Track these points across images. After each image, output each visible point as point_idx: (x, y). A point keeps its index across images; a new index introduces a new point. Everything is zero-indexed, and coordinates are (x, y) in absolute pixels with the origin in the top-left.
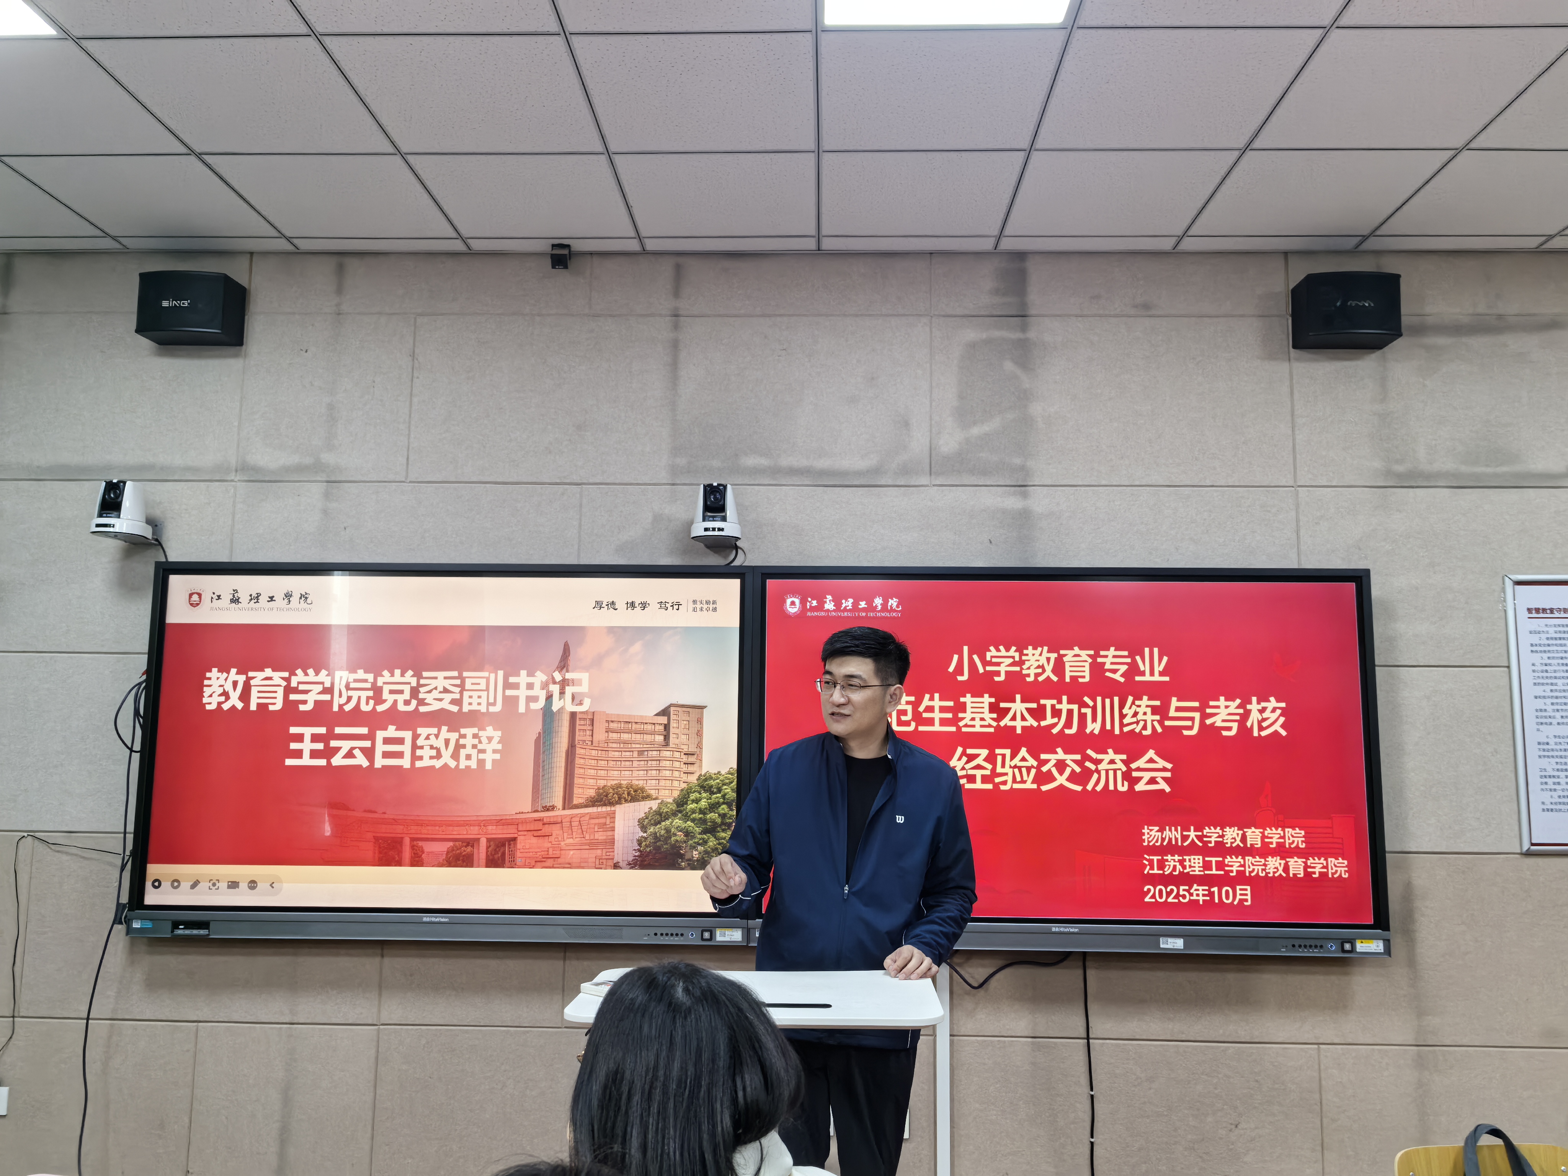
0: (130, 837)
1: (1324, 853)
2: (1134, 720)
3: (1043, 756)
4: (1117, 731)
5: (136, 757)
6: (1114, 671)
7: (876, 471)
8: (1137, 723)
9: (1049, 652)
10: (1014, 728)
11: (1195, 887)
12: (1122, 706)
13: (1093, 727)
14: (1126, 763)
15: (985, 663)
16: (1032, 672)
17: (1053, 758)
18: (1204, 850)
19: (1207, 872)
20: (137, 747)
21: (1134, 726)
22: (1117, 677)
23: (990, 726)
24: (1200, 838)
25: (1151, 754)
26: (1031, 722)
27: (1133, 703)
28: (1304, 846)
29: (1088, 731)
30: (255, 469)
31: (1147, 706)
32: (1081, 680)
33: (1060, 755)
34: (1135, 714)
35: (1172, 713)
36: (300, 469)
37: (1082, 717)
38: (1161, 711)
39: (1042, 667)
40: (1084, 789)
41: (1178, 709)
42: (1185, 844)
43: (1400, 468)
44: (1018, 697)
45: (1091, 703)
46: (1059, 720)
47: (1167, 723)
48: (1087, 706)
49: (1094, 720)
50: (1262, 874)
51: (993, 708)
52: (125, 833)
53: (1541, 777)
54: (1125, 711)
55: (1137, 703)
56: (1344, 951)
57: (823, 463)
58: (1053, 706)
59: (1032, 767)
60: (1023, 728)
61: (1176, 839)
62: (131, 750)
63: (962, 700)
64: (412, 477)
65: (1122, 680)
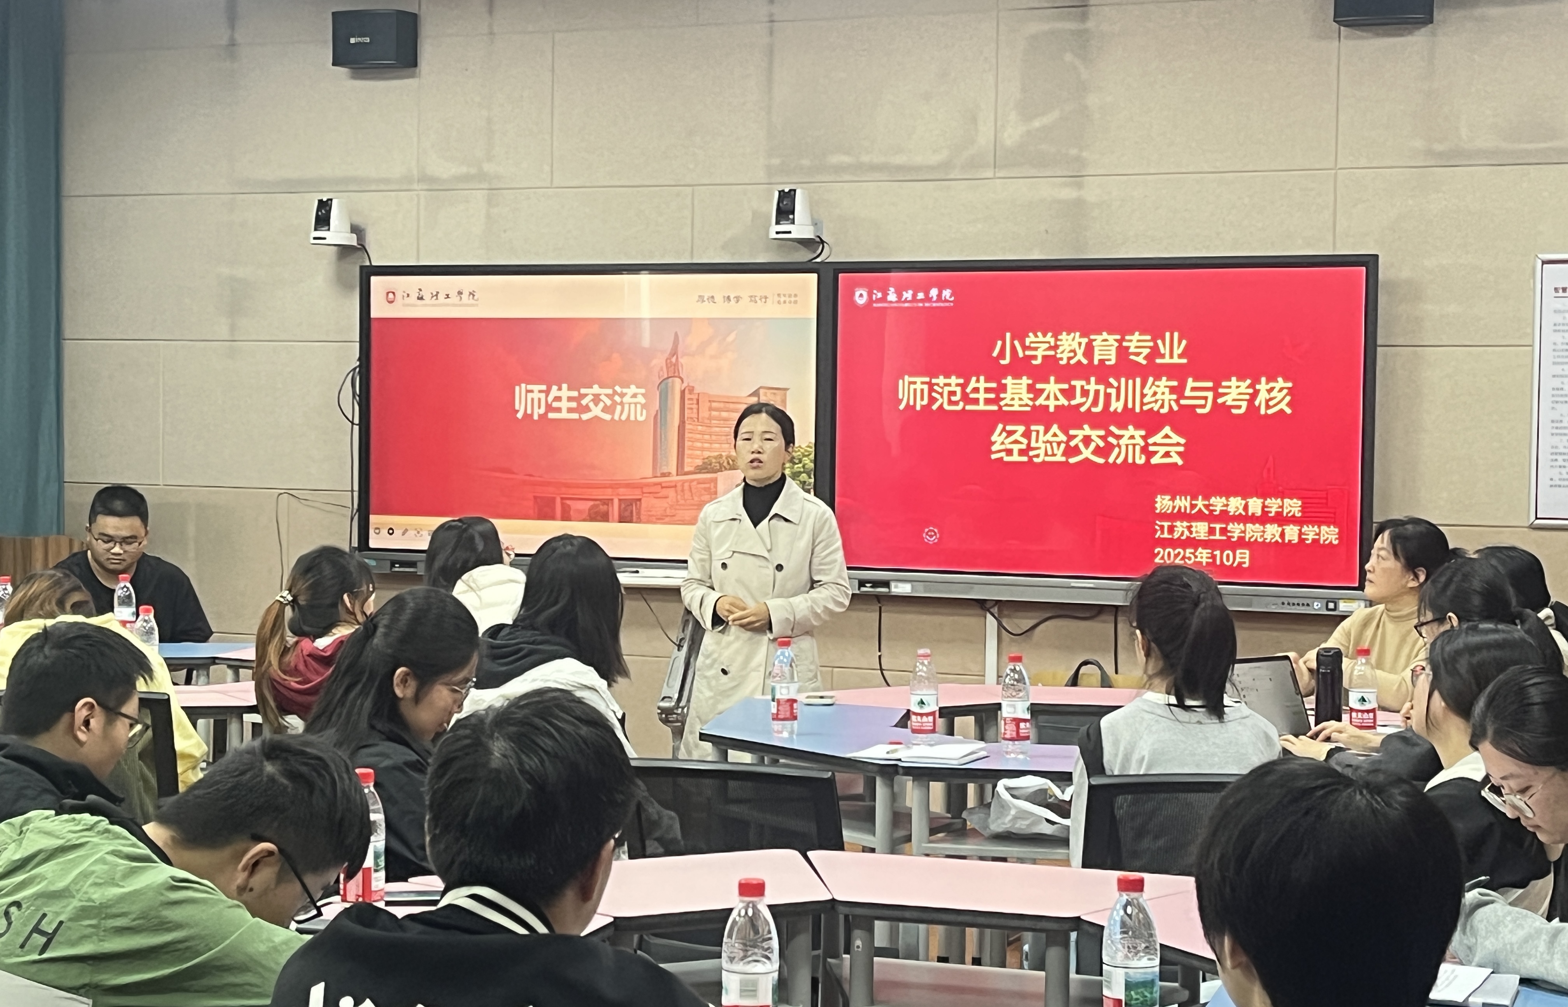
0: (356, 494)
1: (1319, 522)
2: (1153, 399)
3: (1072, 432)
4: (1138, 410)
5: (356, 428)
6: (1138, 354)
7: (946, 165)
8: (1156, 401)
9: (1081, 336)
10: (1047, 407)
11: (1200, 550)
12: (1143, 386)
13: (1117, 406)
14: (1144, 438)
15: (1025, 348)
16: (1065, 356)
17: (1080, 434)
18: (1210, 517)
19: (1212, 537)
20: (357, 421)
21: (1153, 405)
22: (1141, 360)
23: (1027, 405)
24: (1207, 507)
25: (1167, 430)
26: (1063, 401)
27: (1153, 384)
28: (1300, 515)
29: (1112, 409)
30: (432, 180)
31: (1166, 387)
32: (1107, 363)
33: (1087, 430)
34: (1155, 394)
35: (1188, 393)
36: (467, 178)
37: (1108, 396)
38: (1178, 391)
39: (1074, 351)
40: (1107, 463)
41: (1194, 389)
42: (1193, 512)
43: (1439, 147)
44: (1052, 379)
45: (1115, 384)
46: (1087, 398)
47: (1183, 402)
48: (1111, 386)
49: (1118, 399)
50: (1260, 540)
51: (1031, 388)
52: (352, 491)
53: (1552, 454)
54: (1145, 391)
55: (1157, 383)
56: (1328, 609)
57: (899, 160)
58: (1082, 387)
59: (1062, 442)
60: (1056, 407)
61: (1186, 508)
62: (353, 423)
63: (1004, 381)
64: (555, 184)
65: (1144, 362)
